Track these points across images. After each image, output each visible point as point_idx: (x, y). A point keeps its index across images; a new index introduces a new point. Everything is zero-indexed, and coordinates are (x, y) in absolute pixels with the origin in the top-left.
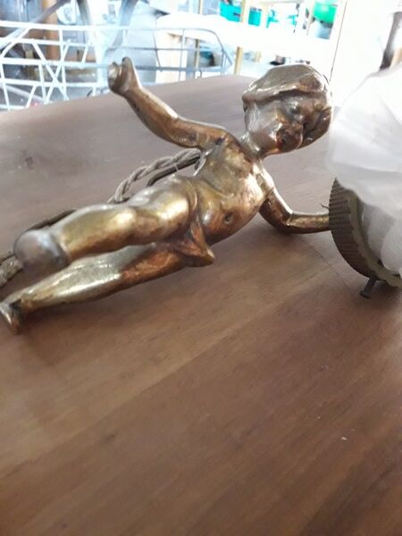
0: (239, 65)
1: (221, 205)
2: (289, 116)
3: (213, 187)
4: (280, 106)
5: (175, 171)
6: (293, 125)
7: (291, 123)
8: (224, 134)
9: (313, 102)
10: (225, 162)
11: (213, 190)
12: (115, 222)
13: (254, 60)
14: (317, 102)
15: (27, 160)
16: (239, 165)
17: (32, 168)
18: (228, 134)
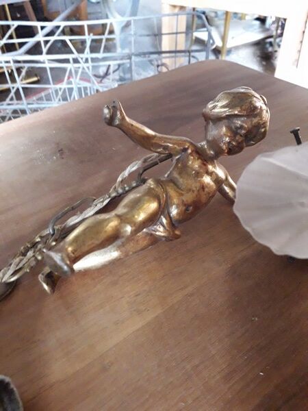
0: (228, 25)
1: (183, 201)
2: (234, 132)
3: (178, 187)
4: (227, 125)
5: (157, 164)
6: (237, 138)
7: (235, 136)
8: (188, 144)
9: (252, 121)
10: (188, 167)
11: (178, 190)
12: (106, 232)
13: (241, 19)
14: (255, 120)
15: (59, 151)
16: (197, 169)
17: (63, 158)
18: (191, 144)
